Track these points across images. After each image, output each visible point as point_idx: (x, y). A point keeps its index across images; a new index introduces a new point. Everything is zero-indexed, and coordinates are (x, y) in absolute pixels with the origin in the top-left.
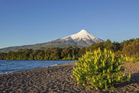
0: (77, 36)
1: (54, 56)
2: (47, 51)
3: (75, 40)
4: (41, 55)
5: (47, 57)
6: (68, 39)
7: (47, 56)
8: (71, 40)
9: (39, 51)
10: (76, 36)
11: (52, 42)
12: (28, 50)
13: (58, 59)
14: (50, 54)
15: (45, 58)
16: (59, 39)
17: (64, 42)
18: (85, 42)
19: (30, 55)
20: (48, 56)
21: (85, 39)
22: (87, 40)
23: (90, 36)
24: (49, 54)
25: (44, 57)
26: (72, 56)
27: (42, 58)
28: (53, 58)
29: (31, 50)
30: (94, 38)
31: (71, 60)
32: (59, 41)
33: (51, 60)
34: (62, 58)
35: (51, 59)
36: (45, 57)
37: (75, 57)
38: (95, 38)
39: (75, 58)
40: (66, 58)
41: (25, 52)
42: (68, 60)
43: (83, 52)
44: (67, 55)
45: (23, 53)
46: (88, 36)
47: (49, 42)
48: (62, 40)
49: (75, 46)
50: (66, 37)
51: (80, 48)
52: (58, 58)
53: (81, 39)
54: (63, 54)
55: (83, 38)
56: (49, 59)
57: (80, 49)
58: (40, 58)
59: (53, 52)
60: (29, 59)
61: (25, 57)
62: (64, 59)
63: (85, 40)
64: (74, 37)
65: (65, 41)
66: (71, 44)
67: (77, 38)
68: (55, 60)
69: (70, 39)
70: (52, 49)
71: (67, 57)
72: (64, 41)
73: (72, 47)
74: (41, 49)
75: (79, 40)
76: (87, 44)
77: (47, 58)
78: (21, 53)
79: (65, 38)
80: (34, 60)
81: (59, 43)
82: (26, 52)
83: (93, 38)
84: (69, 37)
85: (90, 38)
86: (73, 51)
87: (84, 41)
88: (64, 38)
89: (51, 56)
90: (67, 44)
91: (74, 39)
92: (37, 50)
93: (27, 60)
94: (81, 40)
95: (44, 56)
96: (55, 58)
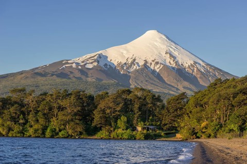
0: (128, 51)
1: (65, 123)
2: (38, 102)
3: (122, 67)
4: (14, 120)
5: (36, 127)
6: (95, 64)
7: (38, 121)
8: (106, 65)
9: (5, 102)
10: (125, 52)
11: (36, 73)
13: (81, 133)
15: (31, 131)
16: (60, 63)
17: (78, 75)
18: (158, 76)
20: (42, 121)
21: (157, 63)
22: (166, 67)
23: (176, 53)
24: (44, 114)
25: (27, 126)
26: (131, 126)
27: (17, 128)
28: (60, 131)
30: (190, 62)
31: (132, 138)
32: (59, 71)
33: (52, 137)
34: (97, 130)
35: (54, 134)
36: (31, 126)
37: (143, 129)
38: (195, 63)
39: (145, 131)
40: (110, 132)
42: (119, 138)
43: (176, 110)
44: (116, 122)
46: (171, 56)
47: (21, 73)
48: (74, 65)
49: (142, 89)
50: (88, 56)
51: (159, 96)
52: (79, 129)
53: (146, 65)
54: (101, 118)
55: (150, 61)
56: (44, 133)
57: (158, 99)
58: (10, 129)
59: (61, 108)
62: (103, 133)
63: (157, 68)
64: (116, 55)
65: (84, 71)
66: (106, 81)
67: (130, 61)
68: (68, 137)
69: (102, 64)
70: (58, 97)
71: (116, 127)
72: (80, 70)
73: (129, 92)
74: (15, 97)
75: (135, 67)
76: (163, 81)
77: (36, 131)
79: (84, 58)
81: (62, 75)
83: (186, 60)
84: (100, 56)
85: (177, 63)
86: (136, 106)
87: (154, 72)
88: (80, 60)
89: (54, 123)
90: (89, 79)
91: (116, 64)
94: (142, 70)
95: (25, 124)
96: (70, 132)
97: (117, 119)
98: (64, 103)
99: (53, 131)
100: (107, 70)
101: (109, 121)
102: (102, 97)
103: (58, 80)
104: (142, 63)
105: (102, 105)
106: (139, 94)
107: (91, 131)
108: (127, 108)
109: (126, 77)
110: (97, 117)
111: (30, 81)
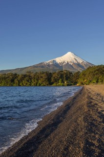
1: (43, 81)
2: (35, 75)
3: (61, 64)
4: (28, 81)
6: (52, 63)
7: (35, 81)
9: (25, 76)
10: (61, 59)
11: (34, 67)
12: (12, 75)
13: (48, 84)
14: (37, 80)
16: (42, 63)
17: (47, 67)
18: (72, 66)
19: (15, 80)
21: (71, 62)
22: (74, 63)
23: (77, 59)
25: (32, 83)
26: (63, 82)
27: (28, 83)
28: (42, 84)
29: (16, 74)
31: (63, 86)
32: (41, 65)
34: (52, 83)
35: (40, 85)
38: (83, 62)
39: (67, 83)
40: (57, 84)
41: (9, 77)
42: (59, 86)
43: (77, 77)
45: (7, 78)
46: (76, 60)
48: (46, 64)
53: (68, 63)
54: (54, 79)
56: (37, 85)
57: (71, 73)
58: (26, 84)
59: (42, 77)
60: (14, 85)
61: (10, 82)
62: (55, 84)
63: (71, 64)
64: (59, 60)
65: (49, 65)
66: (56, 68)
67: (63, 62)
68: (44, 86)
69: (54, 63)
70: (40, 74)
71: (58, 82)
73: (62, 71)
74: (28, 74)
75: (64, 64)
76: (73, 68)
77: (34, 84)
78: (5, 78)
79: (49, 61)
80: (19, 85)
81: (42, 67)
82: (11, 77)
83: (80, 61)
84: (54, 61)
85: (77, 62)
86: (64, 76)
87: (70, 65)
88: (47, 62)
89: (40, 82)
90: (51, 68)
91: (58, 63)
92: (22, 75)
93: (12, 86)
94: (66, 64)
96: (44, 84)
97: (58, 80)
98: (42, 75)
99: (39, 84)
100: (56, 65)
101: (56, 81)
102: (54, 73)
103: (41, 68)
104: (66, 62)
105: (54, 76)
106: (65, 72)
107: (51, 84)
108: (62, 76)
109: (62, 67)
110: (52, 79)
111: (33, 69)
